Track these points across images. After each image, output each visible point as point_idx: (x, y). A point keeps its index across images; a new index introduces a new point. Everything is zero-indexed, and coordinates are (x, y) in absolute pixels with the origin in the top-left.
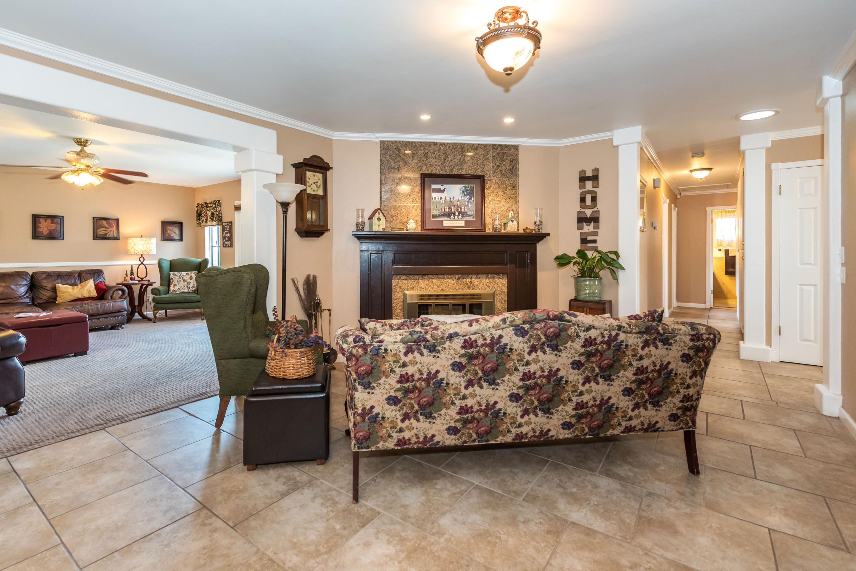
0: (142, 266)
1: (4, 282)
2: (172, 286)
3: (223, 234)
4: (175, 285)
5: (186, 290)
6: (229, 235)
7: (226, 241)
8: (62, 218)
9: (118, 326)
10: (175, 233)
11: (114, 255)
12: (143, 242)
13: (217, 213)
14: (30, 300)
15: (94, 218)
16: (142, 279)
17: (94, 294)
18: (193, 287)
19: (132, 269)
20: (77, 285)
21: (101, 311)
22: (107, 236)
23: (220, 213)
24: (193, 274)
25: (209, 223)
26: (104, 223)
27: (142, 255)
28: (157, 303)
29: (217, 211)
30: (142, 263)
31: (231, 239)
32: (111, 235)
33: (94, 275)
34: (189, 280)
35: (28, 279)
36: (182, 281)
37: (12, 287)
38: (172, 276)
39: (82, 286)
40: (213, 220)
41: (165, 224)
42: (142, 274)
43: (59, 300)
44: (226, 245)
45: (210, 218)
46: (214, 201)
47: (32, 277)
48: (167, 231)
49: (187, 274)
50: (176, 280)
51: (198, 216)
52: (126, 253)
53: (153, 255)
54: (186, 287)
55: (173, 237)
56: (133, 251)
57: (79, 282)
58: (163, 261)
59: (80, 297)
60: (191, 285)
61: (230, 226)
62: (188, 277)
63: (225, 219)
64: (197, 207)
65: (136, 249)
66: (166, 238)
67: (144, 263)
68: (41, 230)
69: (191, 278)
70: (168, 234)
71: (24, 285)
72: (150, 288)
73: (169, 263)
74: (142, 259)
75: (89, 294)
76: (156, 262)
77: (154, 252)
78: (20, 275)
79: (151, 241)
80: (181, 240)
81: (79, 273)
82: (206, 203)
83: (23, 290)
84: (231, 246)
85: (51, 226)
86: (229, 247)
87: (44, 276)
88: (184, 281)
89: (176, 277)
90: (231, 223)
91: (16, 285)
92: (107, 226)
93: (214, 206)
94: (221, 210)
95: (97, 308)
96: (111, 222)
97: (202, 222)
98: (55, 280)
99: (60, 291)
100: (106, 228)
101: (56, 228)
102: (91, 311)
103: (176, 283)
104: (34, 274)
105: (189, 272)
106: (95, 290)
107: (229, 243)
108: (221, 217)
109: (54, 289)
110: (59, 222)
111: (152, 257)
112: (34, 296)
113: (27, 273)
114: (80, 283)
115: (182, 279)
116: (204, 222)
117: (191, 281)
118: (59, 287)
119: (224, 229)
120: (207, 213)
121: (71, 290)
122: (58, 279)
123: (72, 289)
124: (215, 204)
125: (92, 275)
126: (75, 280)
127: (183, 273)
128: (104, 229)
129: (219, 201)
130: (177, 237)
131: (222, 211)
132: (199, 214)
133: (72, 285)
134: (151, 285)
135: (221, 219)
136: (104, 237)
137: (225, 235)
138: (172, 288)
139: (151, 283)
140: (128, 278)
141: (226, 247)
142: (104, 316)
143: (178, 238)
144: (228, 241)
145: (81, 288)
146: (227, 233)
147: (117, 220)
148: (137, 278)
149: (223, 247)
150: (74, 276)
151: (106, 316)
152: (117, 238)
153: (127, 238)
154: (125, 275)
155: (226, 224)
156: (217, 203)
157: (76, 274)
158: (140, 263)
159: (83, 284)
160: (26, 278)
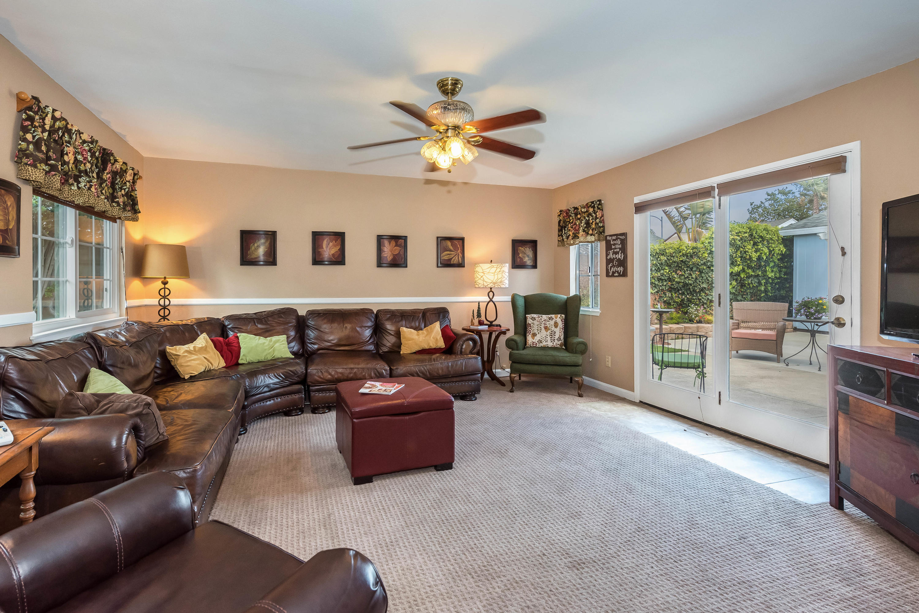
0: (491, 303)
1: (350, 323)
2: (530, 336)
3: (607, 255)
4: (534, 335)
5: (550, 344)
6: (620, 256)
7: (613, 266)
8: (405, 238)
9: (471, 395)
10: (528, 256)
11: (458, 290)
12: (493, 270)
13: (598, 220)
14: (375, 347)
15: (438, 238)
16: (491, 322)
17: (441, 344)
18: (559, 339)
19: (479, 308)
20: (422, 329)
21: (452, 373)
22: (452, 263)
23: (602, 221)
24: (559, 319)
25: (581, 239)
26: (449, 243)
27: (491, 288)
28: (513, 362)
29: (596, 218)
30: (491, 300)
31: (623, 263)
32: (455, 261)
33: (439, 316)
34: (553, 328)
35: (373, 320)
36: (543, 328)
37: (358, 329)
38: (529, 321)
39: (427, 331)
40: (588, 234)
41: (517, 244)
42: (491, 317)
43: (404, 350)
44: (614, 273)
45: (584, 231)
46: (592, 202)
47: (377, 316)
48: (519, 254)
49: (550, 318)
50: (536, 327)
51: (560, 230)
52: (472, 286)
53: (506, 288)
54: (549, 338)
55: (525, 262)
56: (481, 282)
57: (423, 326)
58: (518, 298)
59: (426, 347)
60: (557, 337)
61: (621, 240)
62: (552, 322)
63: (612, 229)
64: (559, 215)
65: (486, 280)
66: (517, 264)
67: (493, 300)
68: (385, 255)
69: (556, 325)
70: (520, 257)
71: (369, 327)
72: (503, 339)
73: (523, 300)
74: (491, 294)
75: (436, 343)
76: (509, 298)
77: (506, 284)
78: (364, 312)
79: (503, 269)
80: (535, 266)
81: (423, 313)
82: (576, 208)
83: (368, 333)
84: (624, 274)
85: (395, 250)
86: (620, 276)
87: (388, 316)
88: (546, 328)
89: (535, 322)
90: (624, 234)
91: (361, 327)
92: (451, 248)
93: (591, 210)
94: (602, 216)
95: (448, 367)
96: (456, 242)
97: (568, 238)
98: (399, 322)
99: (405, 338)
100: (451, 251)
101: (399, 252)
102: (440, 371)
103: (536, 331)
104: (378, 311)
105: (553, 316)
106: (442, 338)
107: (621, 269)
108: (603, 227)
109: (398, 334)
110: (403, 244)
111: (503, 291)
112: (379, 343)
113: (371, 311)
114: (425, 327)
115: (543, 326)
116: (570, 238)
117: (555, 330)
118: (404, 331)
119: (609, 247)
120: (575, 224)
121: (416, 337)
122: (402, 320)
123: (418, 335)
124: (594, 207)
125: (438, 315)
126: (419, 323)
127: (545, 317)
128: (448, 252)
129: (600, 201)
130: (529, 262)
131: (605, 218)
132: (562, 227)
133: (418, 329)
134: (504, 333)
135: (604, 231)
136: (449, 263)
137: (611, 256)
138: (530, 339)
139: (503, 329)
140: (476, 321)
141: (613, 276)
142: (455, 379)
143: (531, 264)
144: (618, 266)
145: (427, 335)
146: (616, 253)
147: (462, 239)
148: (486, 322)
149: (608, 275)
150: (419, 317)
151: (458, 379)
152: (461, 265)
153: (475, 264)
154: (471, 317)
155: (614, 238)
156: (598, 205)
157: (420, 313)
158: (489, 300)
159: (428, 328)
160: (371, 317)
